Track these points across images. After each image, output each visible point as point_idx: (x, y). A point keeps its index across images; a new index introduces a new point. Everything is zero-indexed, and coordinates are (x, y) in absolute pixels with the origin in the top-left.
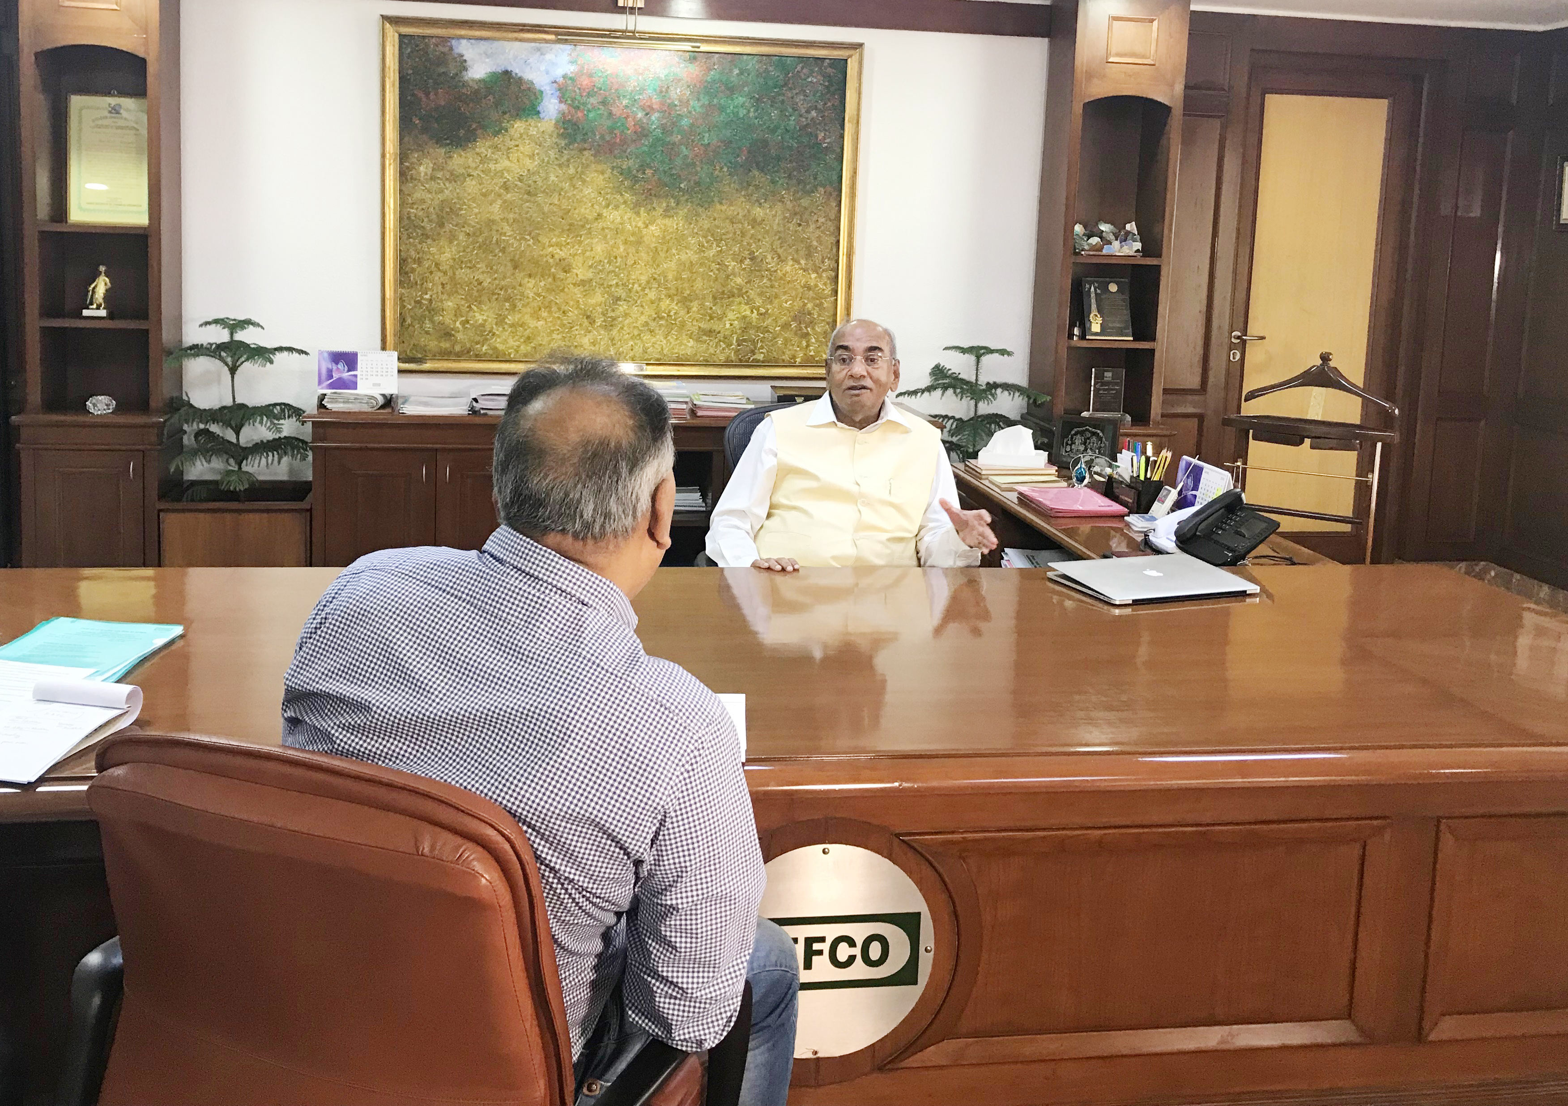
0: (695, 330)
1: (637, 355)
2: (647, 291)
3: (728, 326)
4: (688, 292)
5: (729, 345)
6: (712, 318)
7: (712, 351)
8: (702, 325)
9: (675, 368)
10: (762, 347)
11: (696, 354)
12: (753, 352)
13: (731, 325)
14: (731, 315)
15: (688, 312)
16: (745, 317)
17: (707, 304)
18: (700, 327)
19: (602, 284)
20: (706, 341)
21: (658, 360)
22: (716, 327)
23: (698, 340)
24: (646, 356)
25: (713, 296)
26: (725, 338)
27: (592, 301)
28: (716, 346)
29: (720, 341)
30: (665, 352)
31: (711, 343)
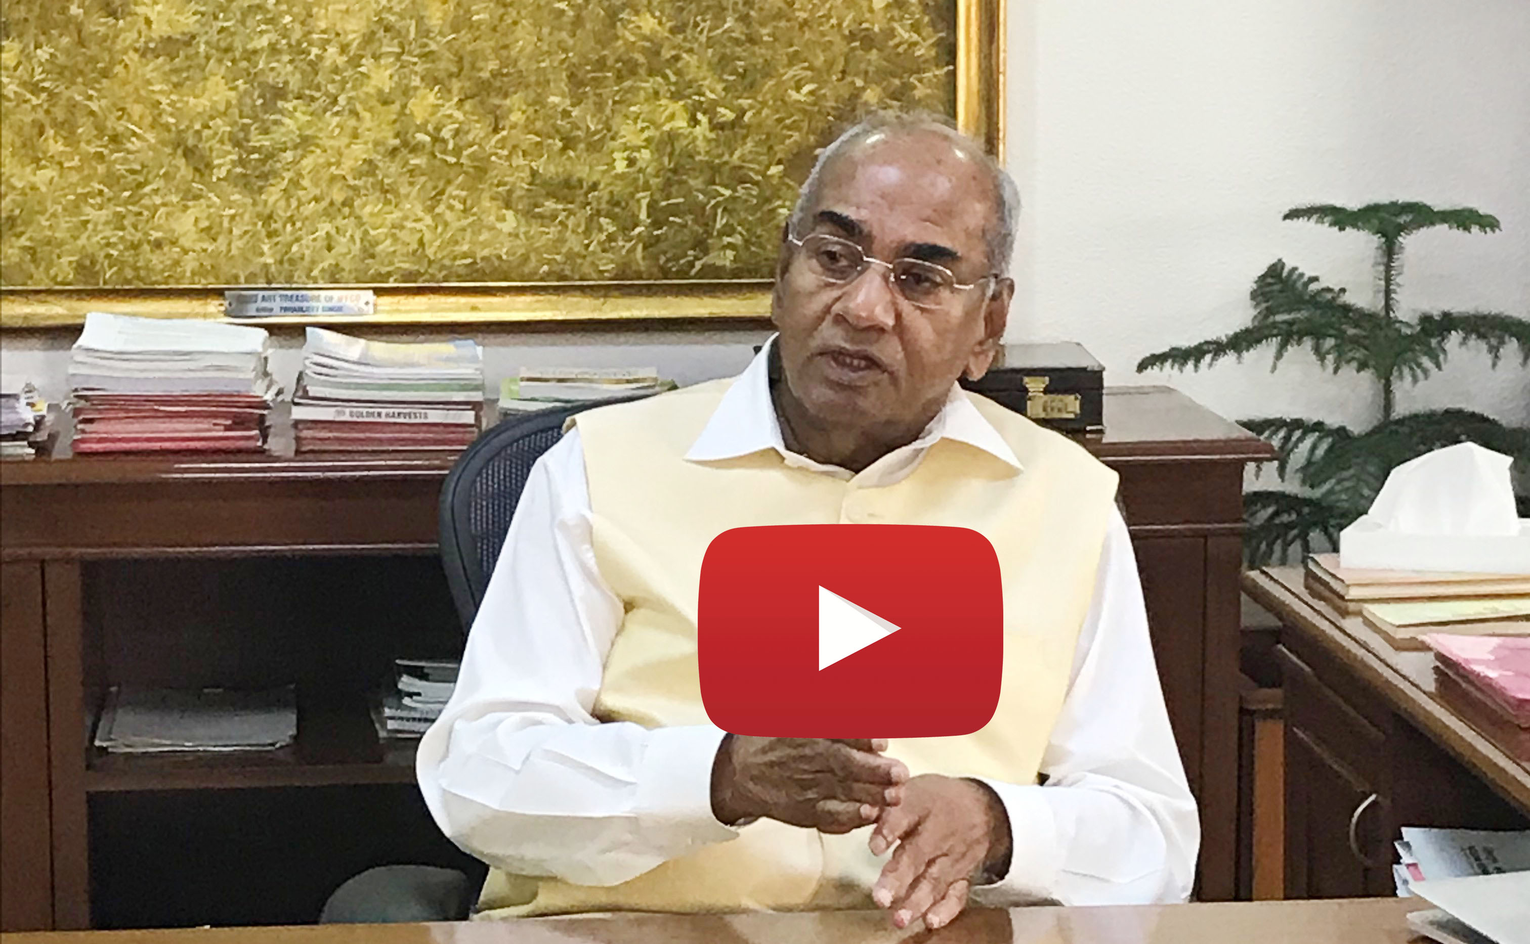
0: (520, 182)
1: (346, 264)
2: (367, 64)
3: (621, 166)
4: (493, 65)
5: (627, 225)
6: (569, 143)
7: (574, 243)
8: (539, 165)
9: (462, 300)
10: (728, 230)
11: (525, 259)
12: (701, 245)
13: (631, 162)
14: (629, 133)
15: (496, 130)
16: (672, 137)
17: (554, 99)
18: (534, 173)
19: (227, 50)
20: (554, 217)
21: (410, 276)
22: (582, 171)
23: (530, 214)
24: (375, 267)
25: (571, 76)
26: (614, 202)
27: (199, 104)
28: (587, 232)
29: (598, 213)
30: (430, 252)
31: (571, 222)
